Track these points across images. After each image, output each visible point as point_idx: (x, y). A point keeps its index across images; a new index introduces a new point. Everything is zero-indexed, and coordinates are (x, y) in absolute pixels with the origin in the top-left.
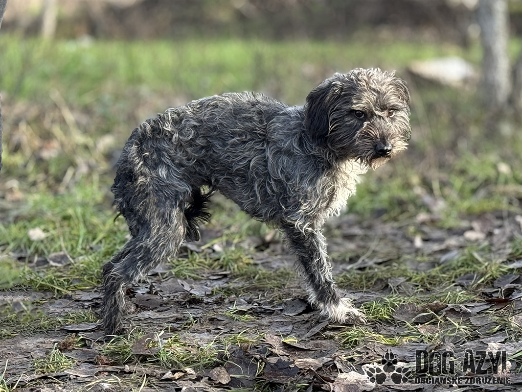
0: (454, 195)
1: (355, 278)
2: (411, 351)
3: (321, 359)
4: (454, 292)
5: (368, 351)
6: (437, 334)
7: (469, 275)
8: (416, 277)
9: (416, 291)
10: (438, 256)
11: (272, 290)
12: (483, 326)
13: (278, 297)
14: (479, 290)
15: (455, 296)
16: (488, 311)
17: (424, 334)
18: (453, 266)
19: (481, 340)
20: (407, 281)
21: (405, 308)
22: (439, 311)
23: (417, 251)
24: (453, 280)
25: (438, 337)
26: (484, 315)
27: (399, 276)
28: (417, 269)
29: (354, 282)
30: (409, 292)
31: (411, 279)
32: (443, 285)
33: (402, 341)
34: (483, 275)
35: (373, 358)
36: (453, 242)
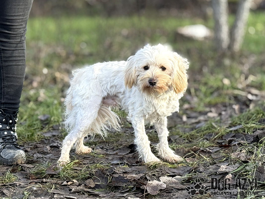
0: (202, 95)
1: (154, 136)
2: (183, 171)
3: (139, 175)
4: (203, 142)
5: (162, 171)
6: (195, 162)
7: (210, 134)
8: (184, 135)
9: (184, 142)
10: (195, 125)
11: (113, 143)
12: (218, 158)
13: (116, 146)
14: (215, 141)
15: (204, 144)
16: (220, 151)
17: (189, 162)
18: (203, 129)
19: (217, 165)
20: (180, 137)
21: (179, 150)
22: (196, 151)
23: (184, 123)
24: (202, 136)
25: (196, 164)
26: (218, 153)
27: (176, 135)
28: (184, 131)
29: (154, 138)
30: (181, 143)
31: (181, 136)
32: (198, 139)
33: (178, 166)
34: (217, 134)
35: (164, 174)
36: (202, 118)
